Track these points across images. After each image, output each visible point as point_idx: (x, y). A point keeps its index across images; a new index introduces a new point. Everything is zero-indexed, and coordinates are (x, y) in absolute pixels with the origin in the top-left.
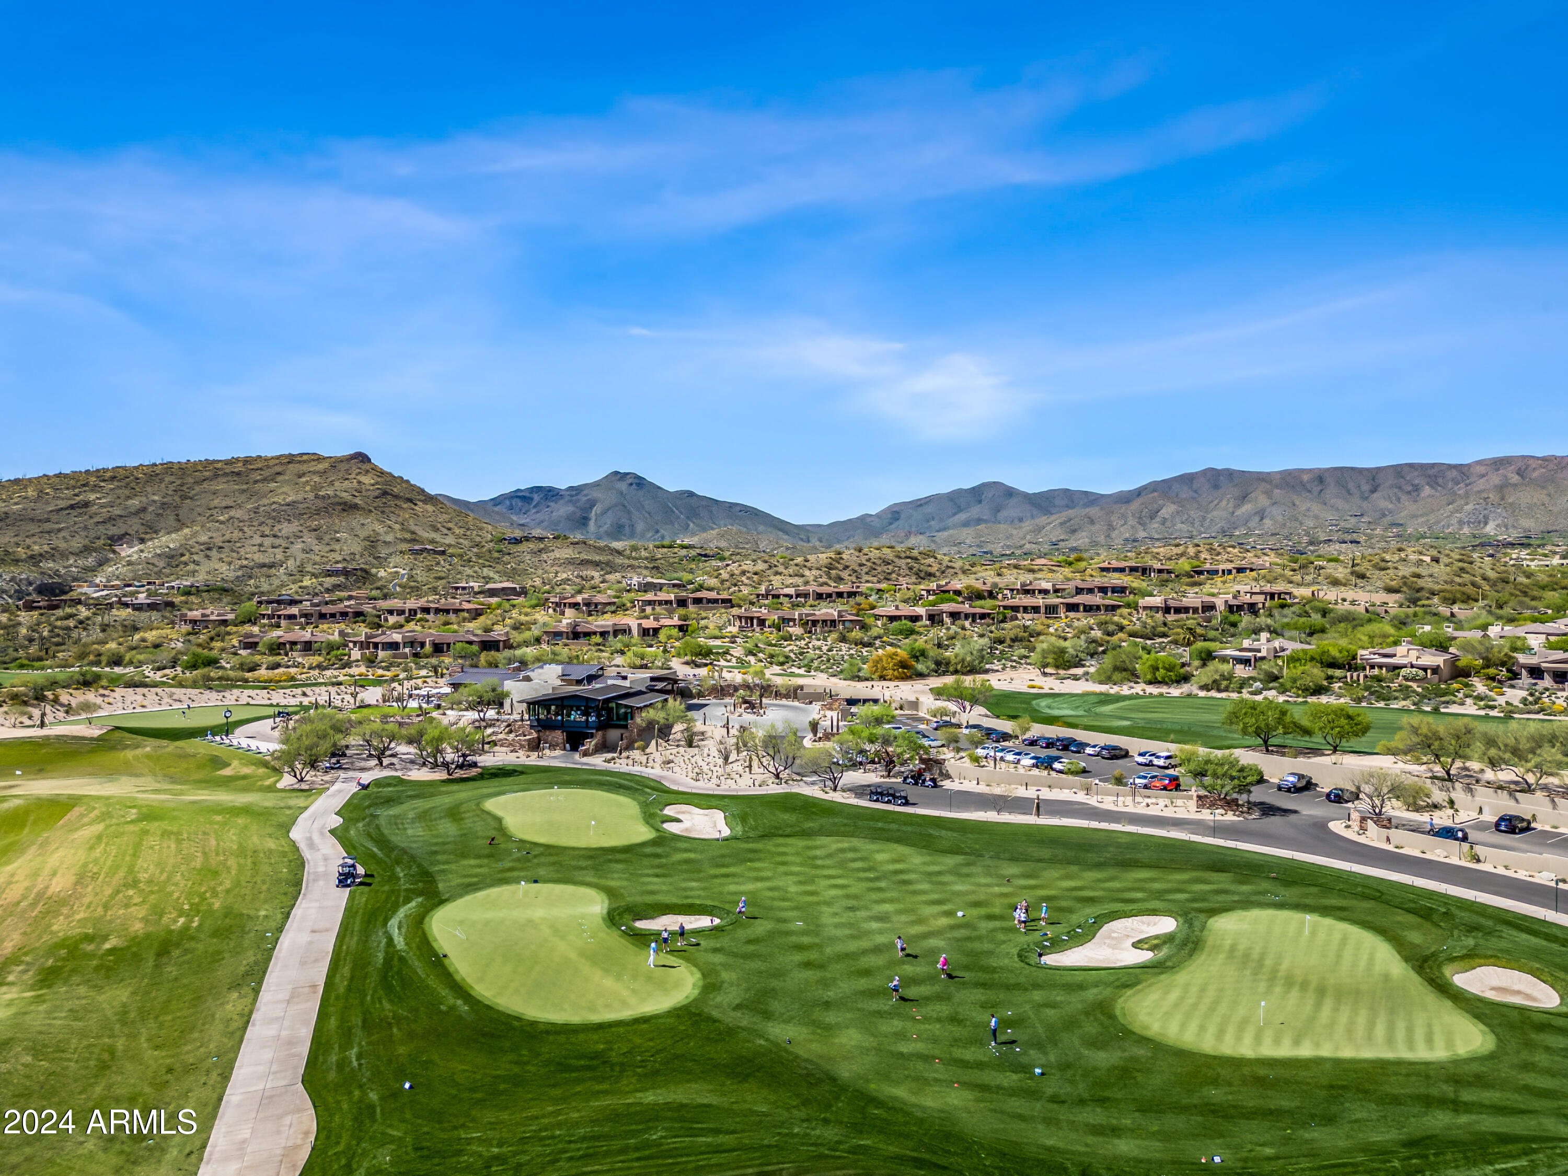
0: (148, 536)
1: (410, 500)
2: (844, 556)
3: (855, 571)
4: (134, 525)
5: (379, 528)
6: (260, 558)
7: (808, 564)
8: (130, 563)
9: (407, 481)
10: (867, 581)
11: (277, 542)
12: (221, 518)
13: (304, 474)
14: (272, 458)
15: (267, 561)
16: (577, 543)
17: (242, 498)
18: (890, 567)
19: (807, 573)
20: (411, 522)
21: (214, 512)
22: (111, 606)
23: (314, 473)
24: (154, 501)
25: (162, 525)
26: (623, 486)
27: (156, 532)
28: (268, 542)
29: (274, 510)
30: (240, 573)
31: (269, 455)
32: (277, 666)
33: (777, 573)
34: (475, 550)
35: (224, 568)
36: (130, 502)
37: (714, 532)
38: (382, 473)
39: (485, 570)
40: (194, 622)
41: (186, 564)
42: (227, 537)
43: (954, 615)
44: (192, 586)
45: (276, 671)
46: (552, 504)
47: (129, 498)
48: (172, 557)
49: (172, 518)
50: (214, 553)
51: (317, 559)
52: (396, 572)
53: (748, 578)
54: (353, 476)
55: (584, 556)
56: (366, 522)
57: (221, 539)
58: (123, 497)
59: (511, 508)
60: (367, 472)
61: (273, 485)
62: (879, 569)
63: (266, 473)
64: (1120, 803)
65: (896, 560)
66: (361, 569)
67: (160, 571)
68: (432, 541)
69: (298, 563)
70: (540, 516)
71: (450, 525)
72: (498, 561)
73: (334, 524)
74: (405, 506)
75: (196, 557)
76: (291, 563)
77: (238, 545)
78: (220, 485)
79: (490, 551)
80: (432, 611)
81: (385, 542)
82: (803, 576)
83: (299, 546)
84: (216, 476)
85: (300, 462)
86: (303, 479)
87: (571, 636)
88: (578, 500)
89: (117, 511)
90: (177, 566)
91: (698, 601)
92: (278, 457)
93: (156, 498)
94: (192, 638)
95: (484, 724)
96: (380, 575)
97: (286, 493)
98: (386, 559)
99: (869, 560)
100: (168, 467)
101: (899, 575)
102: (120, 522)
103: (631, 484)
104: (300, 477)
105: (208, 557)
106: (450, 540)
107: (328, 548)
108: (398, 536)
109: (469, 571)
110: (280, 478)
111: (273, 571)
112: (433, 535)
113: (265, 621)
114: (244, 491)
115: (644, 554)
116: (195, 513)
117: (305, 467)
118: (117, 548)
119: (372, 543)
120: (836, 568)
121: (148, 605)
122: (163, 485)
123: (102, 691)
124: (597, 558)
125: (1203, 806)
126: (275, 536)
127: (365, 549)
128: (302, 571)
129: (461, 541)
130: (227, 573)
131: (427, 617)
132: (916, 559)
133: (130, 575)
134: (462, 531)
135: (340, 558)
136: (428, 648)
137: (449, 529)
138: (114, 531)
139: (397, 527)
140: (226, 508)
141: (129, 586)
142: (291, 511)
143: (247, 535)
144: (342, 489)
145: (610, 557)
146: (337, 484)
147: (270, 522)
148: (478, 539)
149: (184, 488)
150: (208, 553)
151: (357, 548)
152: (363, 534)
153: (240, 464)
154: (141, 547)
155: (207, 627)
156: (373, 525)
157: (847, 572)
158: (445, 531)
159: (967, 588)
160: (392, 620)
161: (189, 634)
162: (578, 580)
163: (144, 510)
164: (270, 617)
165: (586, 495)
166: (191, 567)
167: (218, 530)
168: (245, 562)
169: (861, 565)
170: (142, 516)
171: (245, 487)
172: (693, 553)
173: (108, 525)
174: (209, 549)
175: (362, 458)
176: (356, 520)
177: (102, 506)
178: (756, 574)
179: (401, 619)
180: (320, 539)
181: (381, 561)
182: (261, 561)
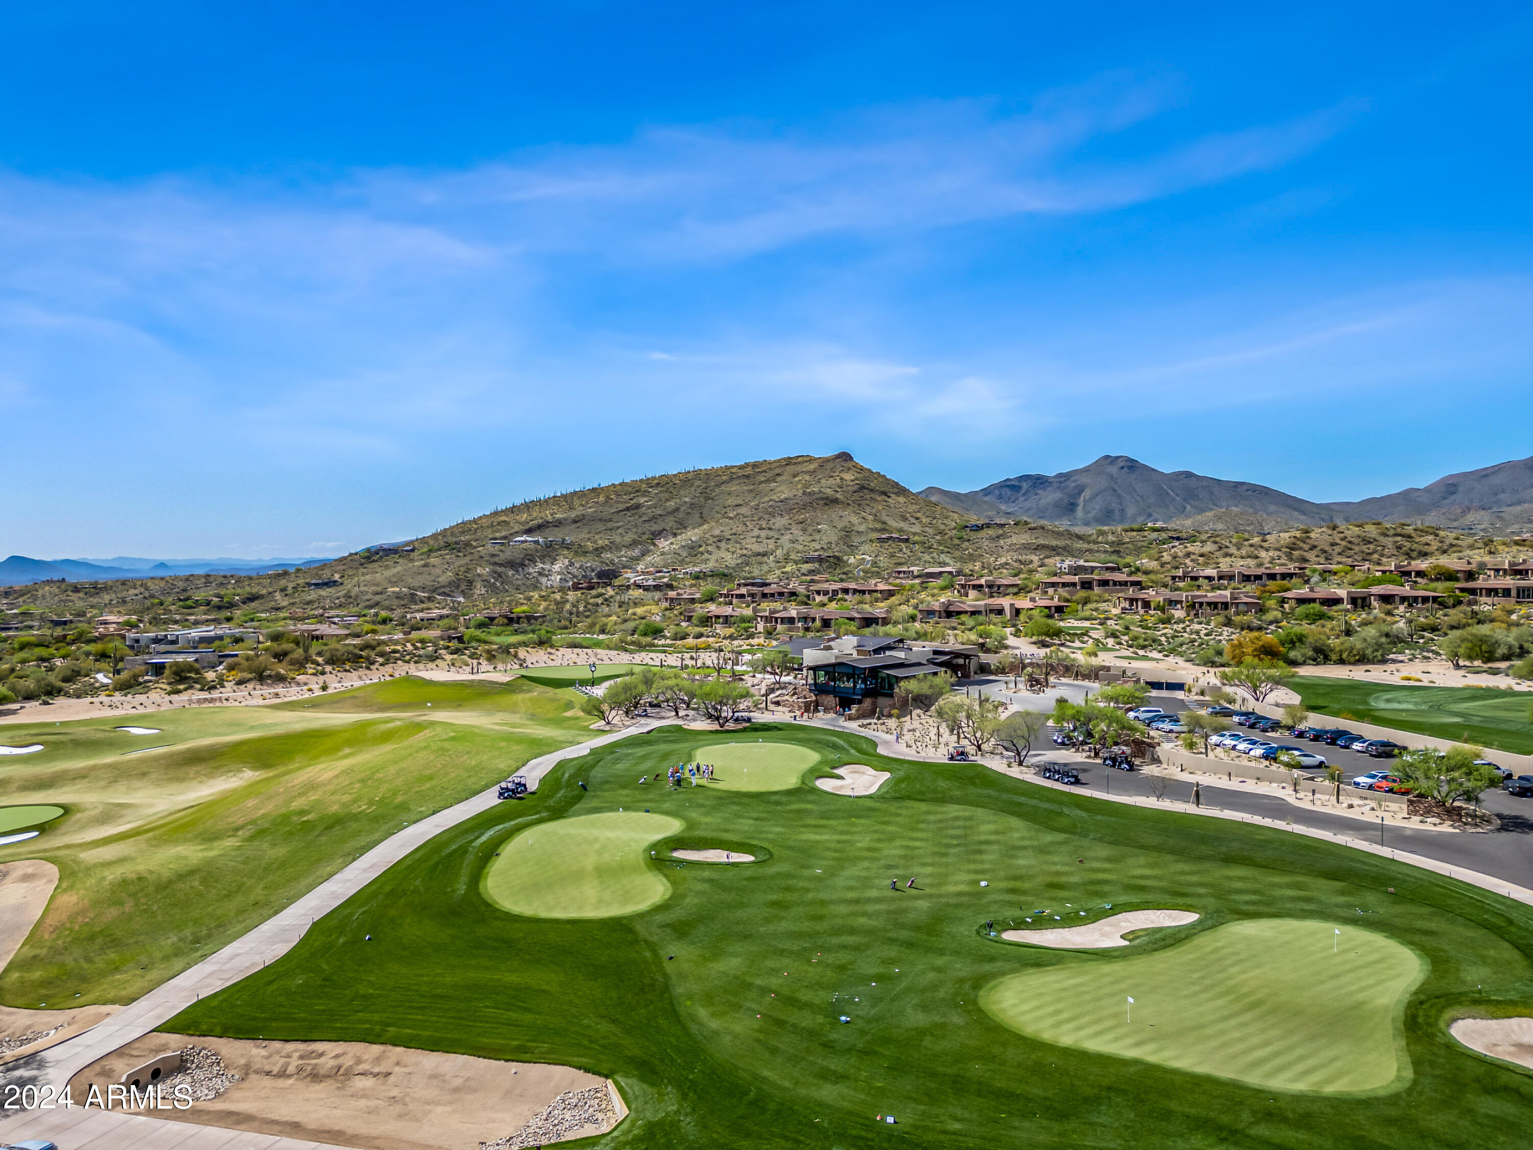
0: (679, 531)
1: (884, 493)
2: (1313, 535)
3: (1324, 551)
4: (670, 522)
5: (855, 519)
6: (757, 548)
7: (1265, 545)
8: (663, 554)
9: (884, 476)
10: (1339, 563)
11: (771, 533)
12: (731, 515)
13: (798, 474)
14: (775, 461)
15: (761, 550)
16: (1035, 529)
17: (749, 497)
18: (1372, 547)
19: (1263, 554)
20: (884, 513)
21: (728, 510)
22: (628, 587)
23: (806, 472)
24: (685, 502)
25: (691, 522)
26: (1113, 470)
27: (685, 528)
28: (763, 534)
29: (770, 506)
30: (740, 561)
31: (772, 459)
32: (700, 636)
33: (1227, 555)
34: (938, 537)
35: (728, 556)
36: (668, 503)
37: (1210, 514)
38: (862, 469)
39: (942, 555)
40: (672, 600)
41: (702, 553)
42: (734, 531)
43: (1386, 599)
44: (701, 572)
45: (699, 640)
46: (1040, 492)
47: (668, 500)
48: (693, 548)
49: (697, 515)
50: (723, 545)
51: (800, 548)
52: (863, 559)
53: (1192, 561)
54: (837, 474)
55: (1041, 541)
56: (844, 514)
57: (730, 532)
58: (663, 500)
59: (1000, 497)
60: (849, 469)
61: (773, 485)
62: (1357, 549)
63: (769, 475)
64: (1318, 803)
65: (1381, 539)
66: (835, 557)
67: (683, 560)
68: (900, 530)
69: (785, 552)
70: (1028, 504)
71: (918, 515)
72: (957, 547)
73: (817, 517)
74: (879, 498)
75: (710, 548)
76: (779, 552)
77: (742, 537)
78: (733, 487)
79: (951, 538)
80: (851, 592)
81: (858, 532)
82: (1257, 557)
83: (788, 537)
84: (731, 479)
85: (795, 464)
86: (797, 479)
87: (943, 614)
88: (1067, 487)
89: (659, 511)
90: (696, 555)
91: (1104, 583)
92: (779, 461)
93: (687, 500)
94: (667, 613)
95: (777, 686)
96: (850, 562)
97: (783, 491)
98: (857, 547)
99: (1343, 539)
100: (697, 474)
101: (1382, 555)
102: (660, 521)
103: (1123, 468)
104: (794, 477)
105: (718, 547)
106: (916, 529)
107: (810, 538)
108: (870, 526)
109: (927, 557)
110: (779, 479)
111: (765, 558)
112: (902, 525)
113: (721, 600)
114: (751, 491)
115: (1111, 538)
116: (714, 511)
117: (799, 468)
118: (657, 542)
119: (847, 533)
120: (1301, 549)
121: (654, 586)
122: (693, 489)
123: (549, 650)
124: (1054, 543)
125: (1415, 813)
126: (770, 529)
127: (841, 538)
128: (787, 559)
129: (927, 529)
130: (730, 561)
131: (846, 597)
132: (1410, 537)
133: (662, 563)
134: (928, 520)
135: (818, 547)
136: (818, 623)
137: (917, 519)
138: (656, 528)
139: (871, 518)
140: (737, 506)
141: (660, 572)
142: (785, 507)
143: (749, 529)
144: (827, 486)
145: (1069, 542)
146: (823, 481)
147: (766, 516)
148: (943, 527)
149: (707, 491)
150: (719, 544)
151: (833, 538)
152: (840, 525)
153: (750, 468)
154: (673, 540)
155: (680, 604)
156: (850, 517)
157: (1315, 552)
158: (913, 520)
159: (1434, 568)
160: (818, 599)
161: (666, 609)
162: (1016, 564)
163: (677, 510)
164: (726, 596)
165: (1075, 481)
166: (706, 556)
167: (728, 525)
168: (745, 552)
169: (1333, 544)
170: (676, 514)
171: (752, 487)
172: (1164, 535)
173: (652, 523)
174: (720, 541)
175: (845, 457)
176: (835, 513)
177: (649, 508)
178: (1202, 555)
179: (825, 599)
180: (804, 530)
181: (853, 549)
182: (757, 550)
